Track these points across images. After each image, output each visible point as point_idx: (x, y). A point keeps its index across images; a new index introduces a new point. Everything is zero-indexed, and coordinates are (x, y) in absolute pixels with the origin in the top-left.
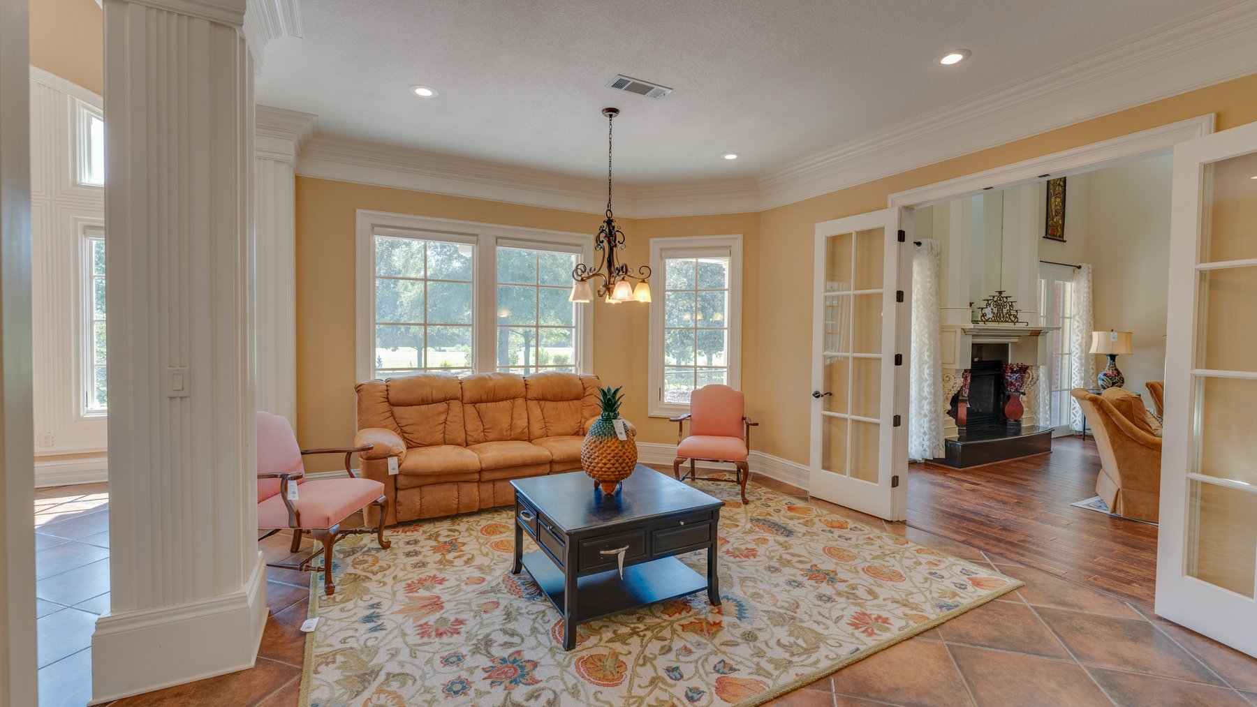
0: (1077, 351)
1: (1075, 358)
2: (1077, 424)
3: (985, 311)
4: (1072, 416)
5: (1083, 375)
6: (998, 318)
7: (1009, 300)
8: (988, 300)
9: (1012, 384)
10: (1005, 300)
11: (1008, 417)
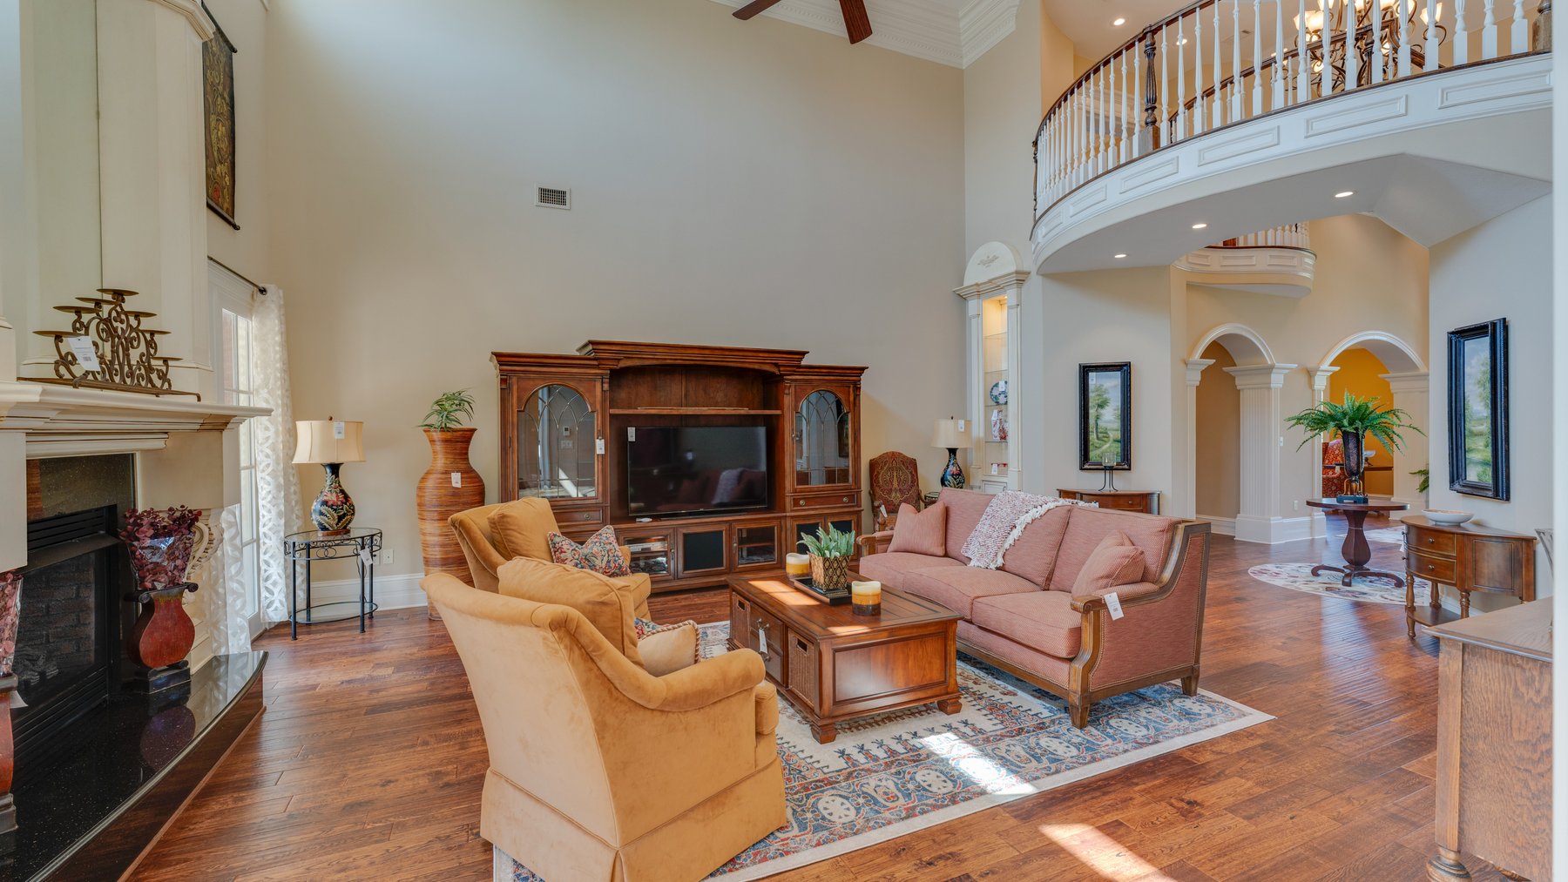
0: (269, 461)
1: (264, 475)
2: (276, 609)
3: (71, 344)
4: (264, 593)
5: (282, 508)
6: (111, 375)
7: (146, 324)
8: (78, 311)
9: (157, 569)
10: (133, 322)
11: (148, 662)
